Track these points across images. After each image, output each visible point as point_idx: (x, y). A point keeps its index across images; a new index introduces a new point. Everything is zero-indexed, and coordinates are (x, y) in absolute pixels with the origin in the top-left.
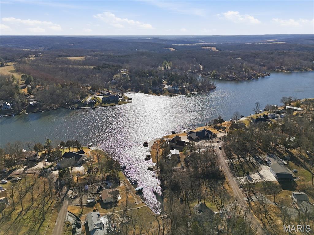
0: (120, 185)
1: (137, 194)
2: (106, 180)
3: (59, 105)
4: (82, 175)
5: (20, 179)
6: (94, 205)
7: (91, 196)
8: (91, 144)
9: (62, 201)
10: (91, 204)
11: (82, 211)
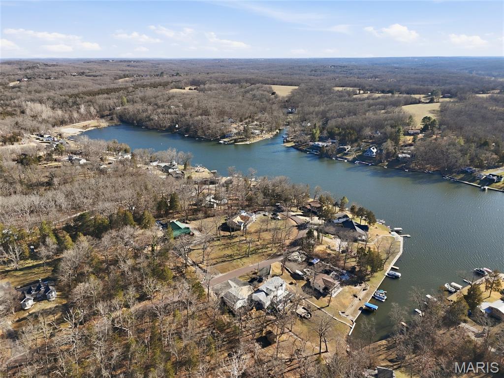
0: (356, 286)
1: (361, 309)
2: (348, 272)
3: (437, 169)
4: (331, 250)
5: (280, 219)
6: (299, 280)
7: (308, 271)
8: (401, 229)
9: (280, 255)
10: (297, 276)
11: (282, 275)
